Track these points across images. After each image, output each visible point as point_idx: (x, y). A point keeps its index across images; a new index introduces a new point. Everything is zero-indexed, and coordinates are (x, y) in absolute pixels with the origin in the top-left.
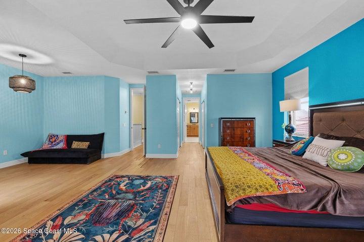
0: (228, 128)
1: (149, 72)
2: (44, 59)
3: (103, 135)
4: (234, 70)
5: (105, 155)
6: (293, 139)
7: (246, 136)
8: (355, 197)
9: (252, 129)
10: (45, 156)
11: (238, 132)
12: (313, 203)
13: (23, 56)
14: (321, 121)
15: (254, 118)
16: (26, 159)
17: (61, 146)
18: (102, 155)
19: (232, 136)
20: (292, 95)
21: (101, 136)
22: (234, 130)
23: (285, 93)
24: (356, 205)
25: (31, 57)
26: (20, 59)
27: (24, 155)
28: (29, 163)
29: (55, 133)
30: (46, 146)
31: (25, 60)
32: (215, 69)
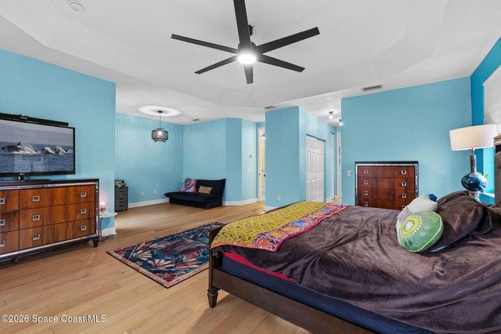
0: (367, 178)
1: (266, 108)
2: (174, 113)
3: (225, 180)
4: (380, 87)
5: (227, 203)
7: (400, 191)
8: (333, 271)
9: (412, 180)
10: (184, 198)
11: (384, 184)
12: (281, 266)
13: (160, 112)
15: (417, 162)
16: (167, 200)
17: (192, 190)
18: (223, 202)
19: (374, 191)
21: (223, 182)
22: (377, 181)
23: (485, 112)
24: (332, 282)
25: (165, 112)
26: (158, 114)
27: (167, 195)
28: (170, 202)
29: (190, 177)
30: (182, 190)
31: (162, 115)
32: (346, 90)
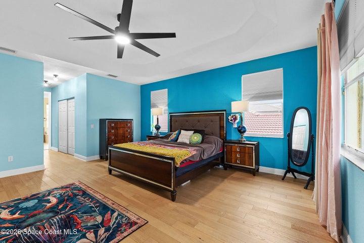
0: (113, 128)
4: (116, 77)
6: (159, 134)
7: (127, 134)
9: (131, 128)
11: (121, 131)
14: (176, 121)
15: (132, 120)
19: (116, 135)
20: (157, 105)
22: (117, 129)
23: (151, 103)
